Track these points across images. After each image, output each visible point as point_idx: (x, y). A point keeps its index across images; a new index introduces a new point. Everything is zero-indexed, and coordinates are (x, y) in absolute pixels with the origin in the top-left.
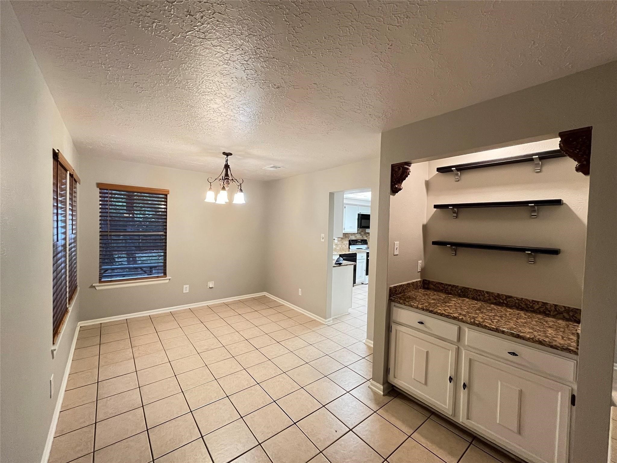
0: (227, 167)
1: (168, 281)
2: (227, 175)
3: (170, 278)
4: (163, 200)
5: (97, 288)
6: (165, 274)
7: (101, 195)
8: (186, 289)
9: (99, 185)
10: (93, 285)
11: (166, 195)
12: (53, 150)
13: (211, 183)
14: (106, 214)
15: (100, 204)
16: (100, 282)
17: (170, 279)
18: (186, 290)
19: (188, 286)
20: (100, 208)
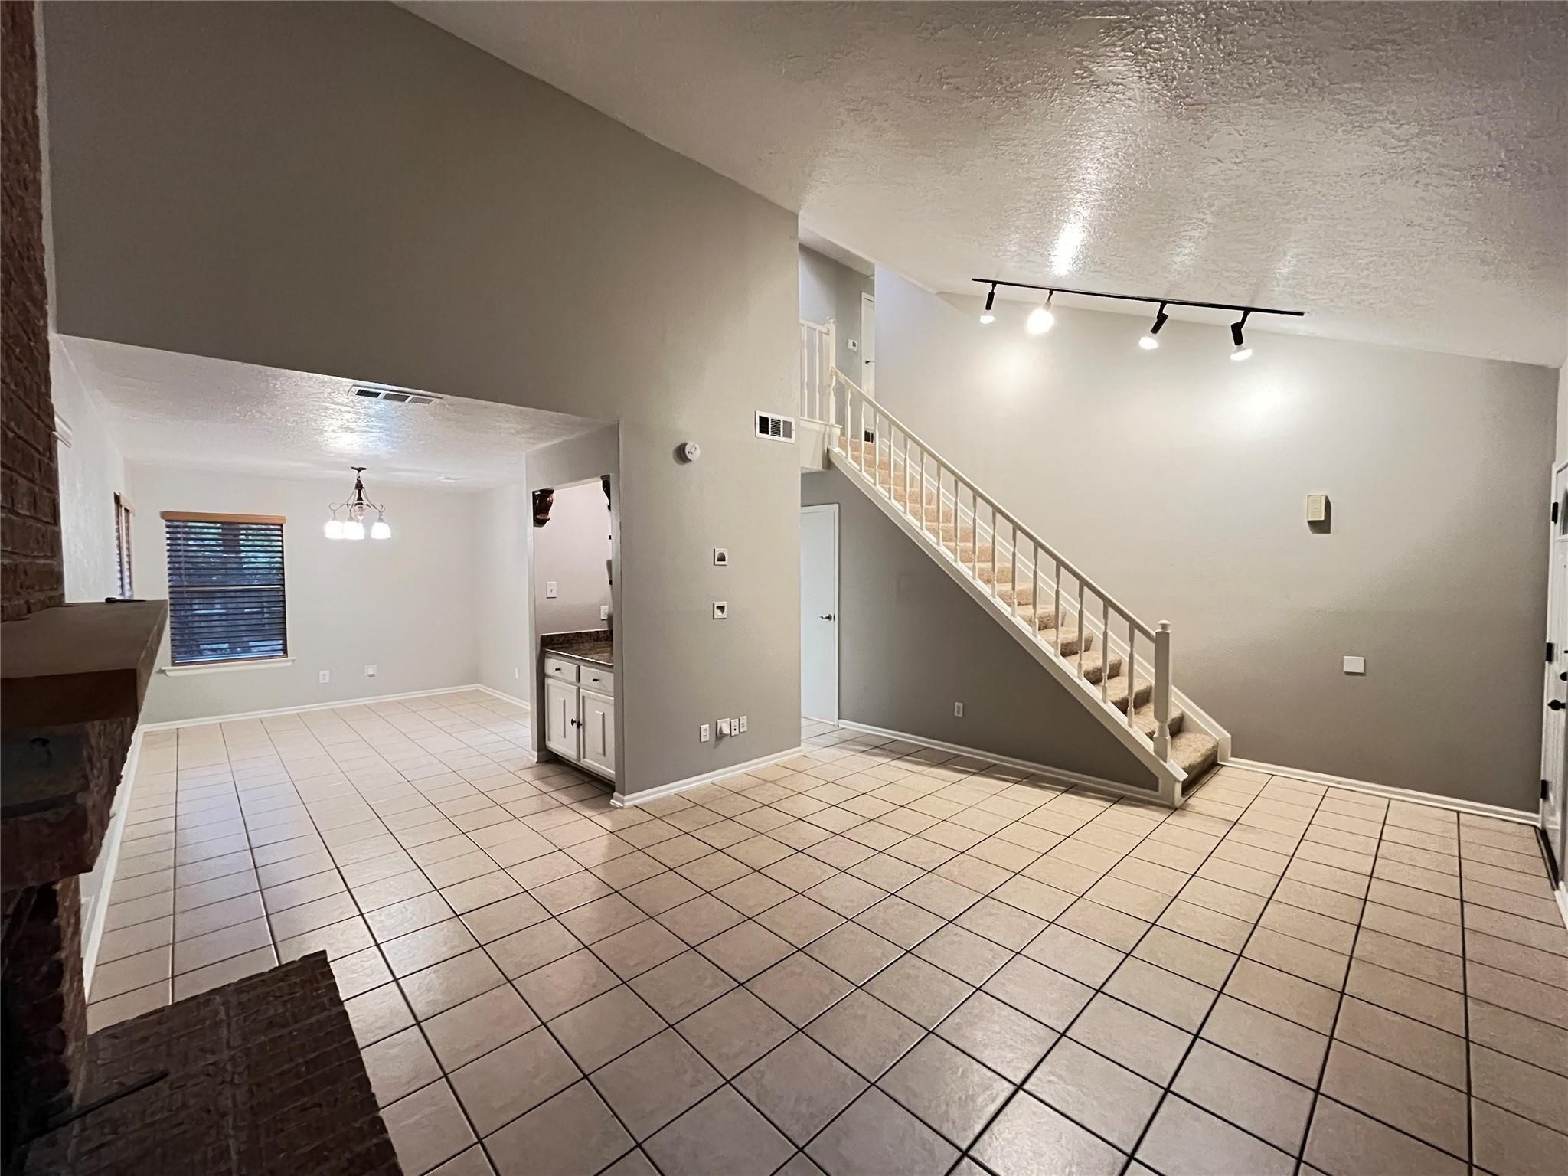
0: (359, 486)
1: (290, 664)
2: (360, 498)
3: (294, 658)
4: (277, 532)
5: (168, 673)
6: (285, 651)
7: (168, 530)
8: (325, 676)
9: (164, 515)
10: (163, 668)
11: (281, 525)
12: (115, 493)
13: (334, 511)
14: (177, 560)
15: (168, 545)
16: (173, 664)
17: (293, 661)
18: (324, 679)
19: (327, 672)
20: (168, 551)
